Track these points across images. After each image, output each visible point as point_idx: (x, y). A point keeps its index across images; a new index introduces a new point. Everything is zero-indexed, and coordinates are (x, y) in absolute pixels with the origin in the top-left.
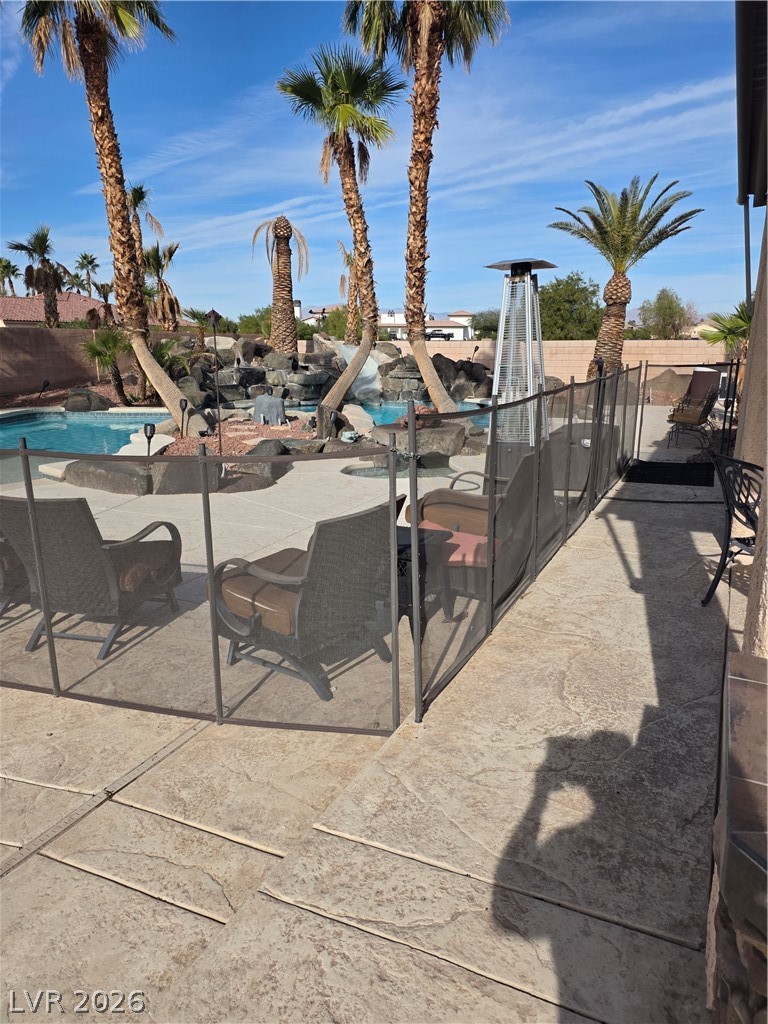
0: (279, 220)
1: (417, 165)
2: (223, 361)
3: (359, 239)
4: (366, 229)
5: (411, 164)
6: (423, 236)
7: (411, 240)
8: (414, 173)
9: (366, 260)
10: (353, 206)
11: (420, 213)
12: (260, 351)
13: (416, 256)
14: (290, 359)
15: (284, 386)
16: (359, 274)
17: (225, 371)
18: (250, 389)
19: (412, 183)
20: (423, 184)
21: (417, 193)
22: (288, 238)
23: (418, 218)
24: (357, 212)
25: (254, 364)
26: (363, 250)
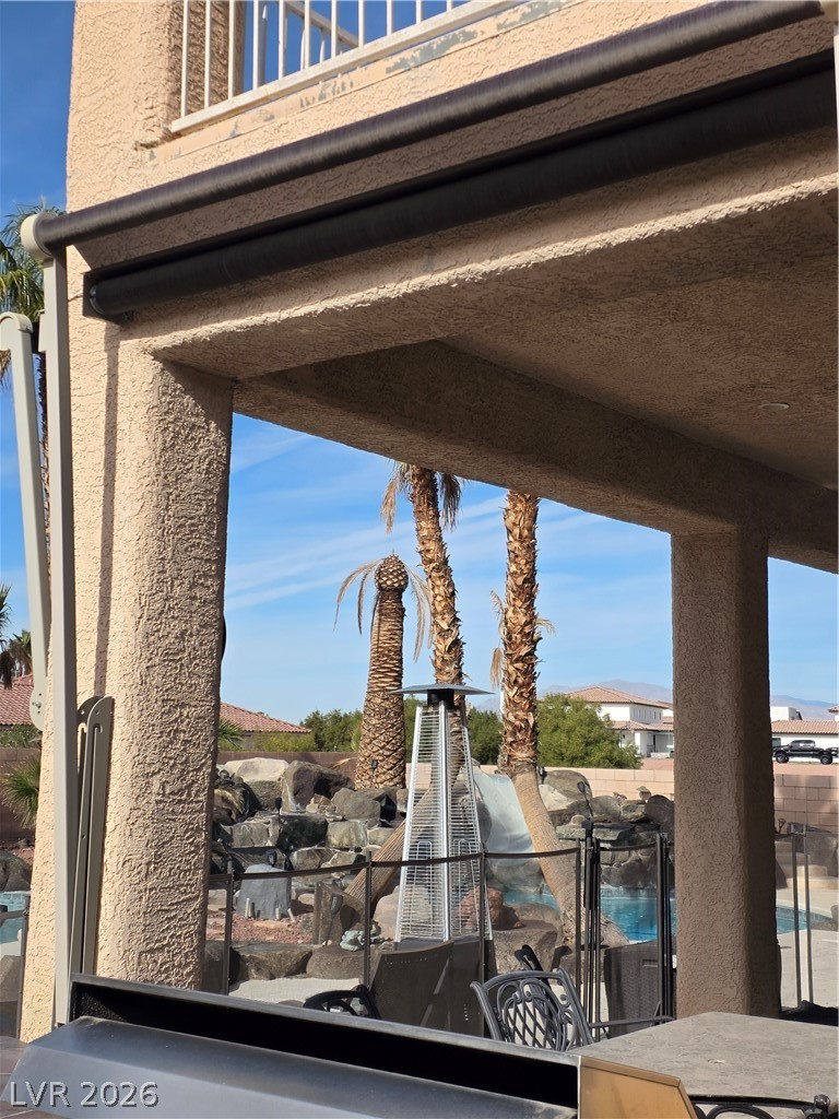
0: (387, 561)
1: (515, 506)
2: (253, 802)
3: (439, 609)
4: (453, 594)
5: (508, 505)
6: (530, 607)
7: (510, 614)
8: (512, 518)
9: (450, 641)
10: (431, 561)
11: (522, 573)
12: (325, 786)
13: (517, 637)
14: (379, 799)
15: (358, 850)
16: (439, 662)
17: (257, 821)
18: (295, 854)
19: (510, 532)
20: (526, 533)
21: (517, 545)
22: (399, 591)
23: (520, 581)
24: (438, 569)
25: (312, 809)
26: (445, 627)
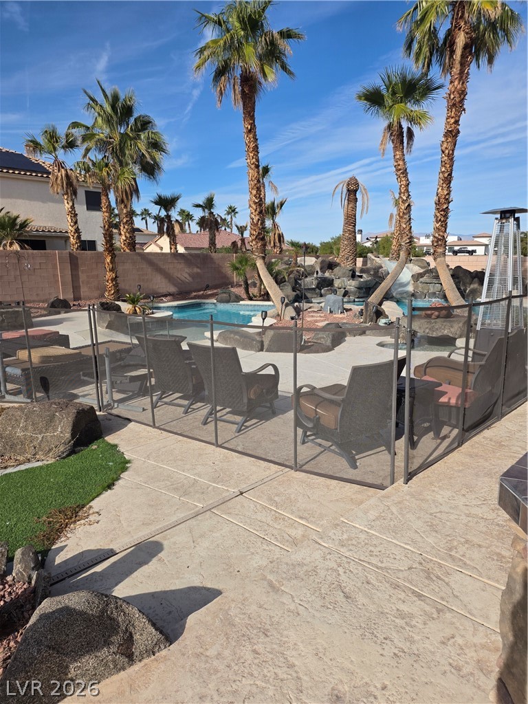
0: (351, 179)
1: (447, 139)
2: (308, 272)
3: (403, 191)
4: (408, 184)
5: (443, 139)
6: (449, 187)
7: (440, 190)
8: (445, 145)
9: (407, 204)
10: (400, 170)
11: (447, 171)
12: (331, 266)
13: (442, 200)
14: (350, 270)
15: (345, 288)
16: (401, 214)
17: (308, 279)
18: (323, 290)
19: (443, 152)
20: (451, 152)
21: (446, 158)
22: (356, 191)
23: (446, 175)
24: (403, 173)
25: (327, 274)
26: (405, 198)
